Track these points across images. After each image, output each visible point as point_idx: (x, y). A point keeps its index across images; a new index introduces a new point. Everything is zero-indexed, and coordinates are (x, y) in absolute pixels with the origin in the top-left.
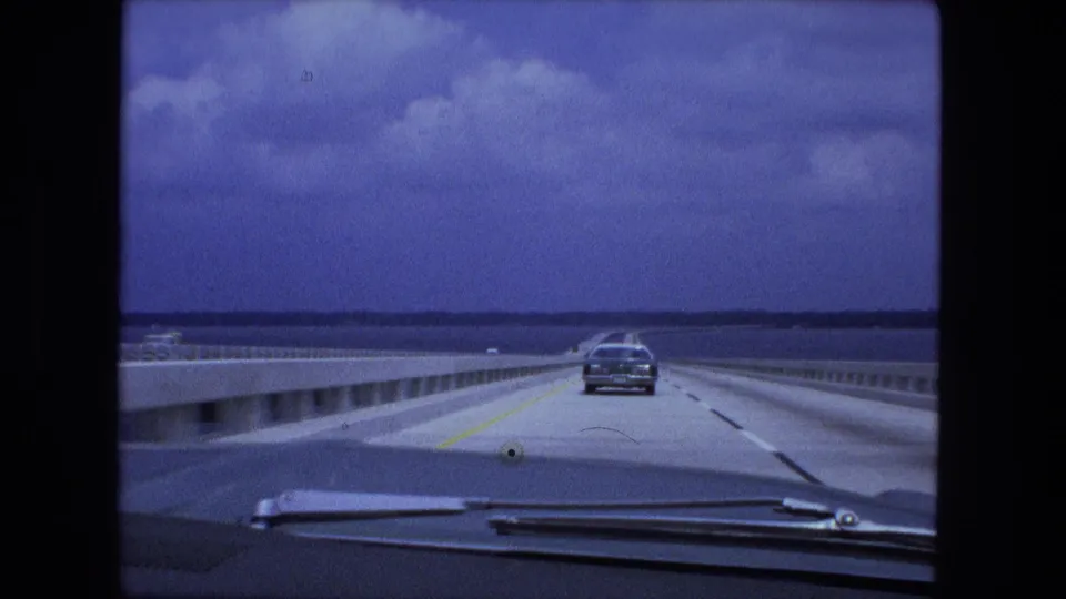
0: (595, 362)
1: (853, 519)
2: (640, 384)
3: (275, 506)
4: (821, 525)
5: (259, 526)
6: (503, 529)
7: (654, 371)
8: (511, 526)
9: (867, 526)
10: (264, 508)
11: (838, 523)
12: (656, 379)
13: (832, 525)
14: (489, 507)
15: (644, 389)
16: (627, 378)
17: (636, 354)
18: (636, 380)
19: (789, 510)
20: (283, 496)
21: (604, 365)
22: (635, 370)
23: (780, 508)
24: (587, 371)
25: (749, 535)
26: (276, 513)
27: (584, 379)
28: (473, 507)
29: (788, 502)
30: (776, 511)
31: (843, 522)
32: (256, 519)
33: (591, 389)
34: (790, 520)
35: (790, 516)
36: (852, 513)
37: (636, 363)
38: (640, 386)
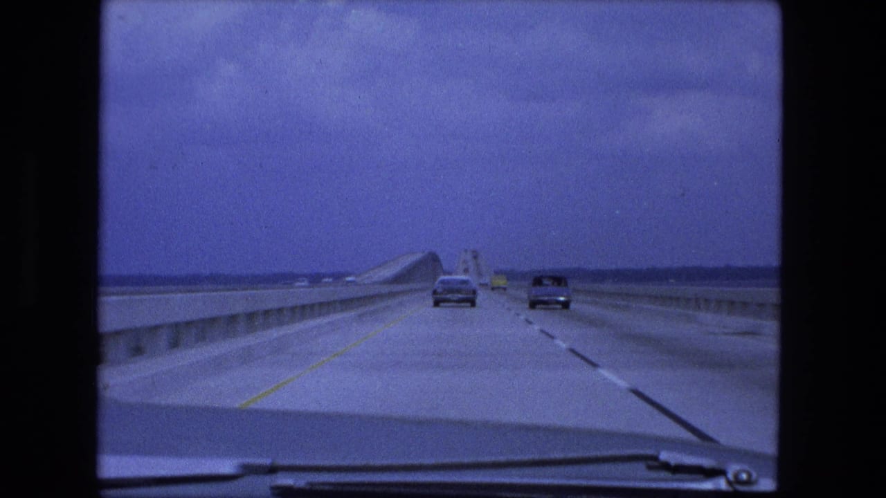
1: (750, 475)
4: (708, 485)
9: (768, 484)
11: (729, 483)
13: (722, 484)
14: (272, 470)
19: (666, 466)
23: (656, 464)
28: (249, 470)
29: (664, 456)
30: (652, 468)
31: (737, 481)
36: (746, 467)
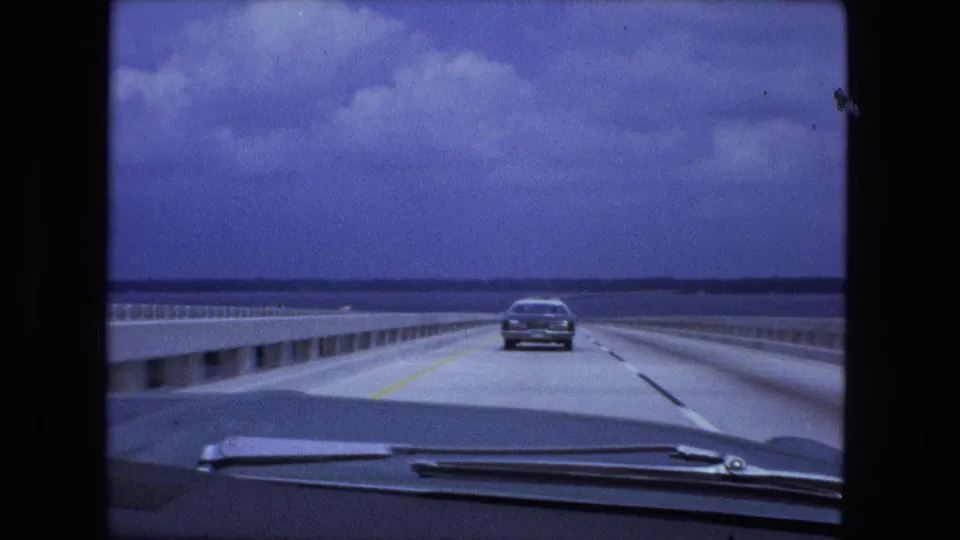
0: (513, 318)
1: (741, 464)
2: (557, 339)
3: (220, 451)
4: (711, 470)
5: (205, 469)
6: (423, 472)
7: (571, 327)
8: (431, 469)
9: (753, 471)
10: (209, 452)
11: (727, 468)
12: (573, 335)
13: (721, 469)
14: (412, 452)
15: (561, 345)
16: (545, 333)
17: (554, 309)
18: (553, 336)
19: (683, 456)
20: (227, 442)
21: (521, 320)
22: (552, 326)
23: (674, 454)
24: (506, 326)
25: (646, 478)
26: (219, 457)
27: (504, 334)
28: (397, 451)
29: (683, 449)
30: (672, 456)
31: (732, 467)
32: (203, 463)
33: (511, 345)
34: (685, 465)
35: (683, 461)
36: (739, 458)
37: (556, 319)
38: (559, 342)
